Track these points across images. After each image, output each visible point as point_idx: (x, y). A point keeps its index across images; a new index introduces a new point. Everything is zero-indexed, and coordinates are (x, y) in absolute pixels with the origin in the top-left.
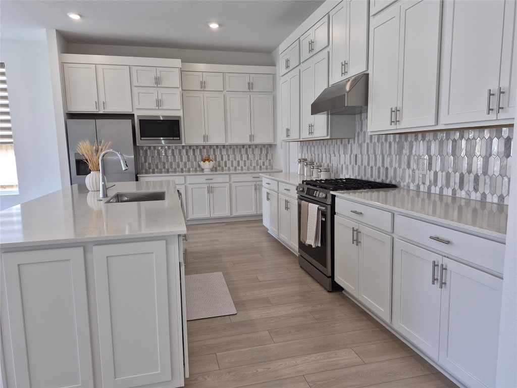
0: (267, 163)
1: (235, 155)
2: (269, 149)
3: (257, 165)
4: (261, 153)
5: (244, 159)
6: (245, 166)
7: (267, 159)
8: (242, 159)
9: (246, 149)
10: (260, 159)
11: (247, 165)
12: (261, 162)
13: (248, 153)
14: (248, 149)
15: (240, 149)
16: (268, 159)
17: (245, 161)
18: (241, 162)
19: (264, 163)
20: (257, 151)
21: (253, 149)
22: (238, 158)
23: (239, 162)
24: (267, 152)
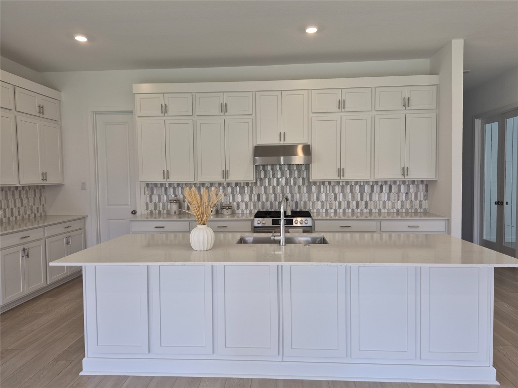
0: (41, 210)
1: (8, 201)
2: (42, 190)
3: (32, 213)
4: (35, 196)
5: (18, 206)
6: (19, 215)
7: (40, 204)
8: (15, 207)
9: (20, 191)
10: (34, 204)
11: (21, 214)
12: (35, 208)
13: (22, 196)
14: (22, 191)
15: (13, 191)
16: (42, 203)
17: (19, 208)
18: (14, 209)
19: (38, 208)
20: (31, 193)
21: (27, 191)
22: (11, 205)
23: (12, 210)
24: (41, 195)
